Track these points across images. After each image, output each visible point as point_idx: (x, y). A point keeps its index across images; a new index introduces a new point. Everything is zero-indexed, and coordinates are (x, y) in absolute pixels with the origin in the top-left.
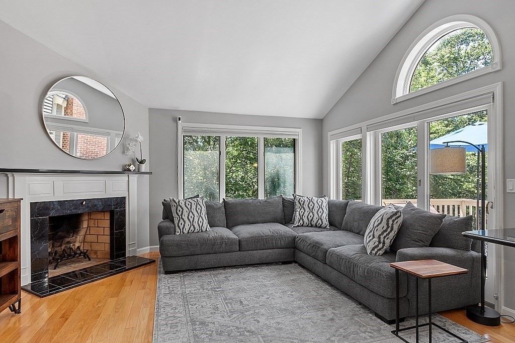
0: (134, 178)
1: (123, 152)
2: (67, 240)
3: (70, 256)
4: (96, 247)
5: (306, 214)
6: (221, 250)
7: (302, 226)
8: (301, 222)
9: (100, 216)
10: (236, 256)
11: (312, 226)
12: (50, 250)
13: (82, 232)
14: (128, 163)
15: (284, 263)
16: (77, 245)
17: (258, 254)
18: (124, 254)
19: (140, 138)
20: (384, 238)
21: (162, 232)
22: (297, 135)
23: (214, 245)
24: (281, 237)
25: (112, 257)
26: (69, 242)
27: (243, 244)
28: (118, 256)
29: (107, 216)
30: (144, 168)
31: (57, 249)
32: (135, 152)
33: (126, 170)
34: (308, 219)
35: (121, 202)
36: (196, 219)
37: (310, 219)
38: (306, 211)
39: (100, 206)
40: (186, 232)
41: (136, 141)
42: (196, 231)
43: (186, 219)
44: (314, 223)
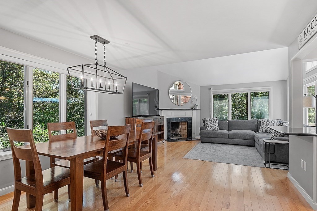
0: (195, 111)
1: (191, 103)
2: (176, 130)
3: (176, 135)
4: (184, 133)
5: (264, 127)
6: (221, 137)
7: (262, 132)
8: (262, 130)
9: (184, 123)
10: (227, 140)
11: (267, 132)
12: (171, 132)
13: (180, 128)
14: (192, 106)
15: (249, 146)
16: (178, 132)
17: (236, 141)
18: (191, 137)
19: (196, 98)
20: (276, 134)
21: (201, 129)
22: (269, 90)
23: (218, 135)
24: (247, 135)
25: (187, 137)
26: (176, 131)
27: (230, 136)
28: (189, 137)
29: (186, 124)
30: (198, 108)
31: (173, 132)
32: (194, 102)
33: (192, 109)
34: (265, 129)
35: (190, 119)
36: (213, 126)
37: (266, 129)
38: (265, 126)
39: (184, 120)
40: (209, 130)
41: (195, 99)
42: (213, 130)
43: (209, 125)
44: (268, 131)
